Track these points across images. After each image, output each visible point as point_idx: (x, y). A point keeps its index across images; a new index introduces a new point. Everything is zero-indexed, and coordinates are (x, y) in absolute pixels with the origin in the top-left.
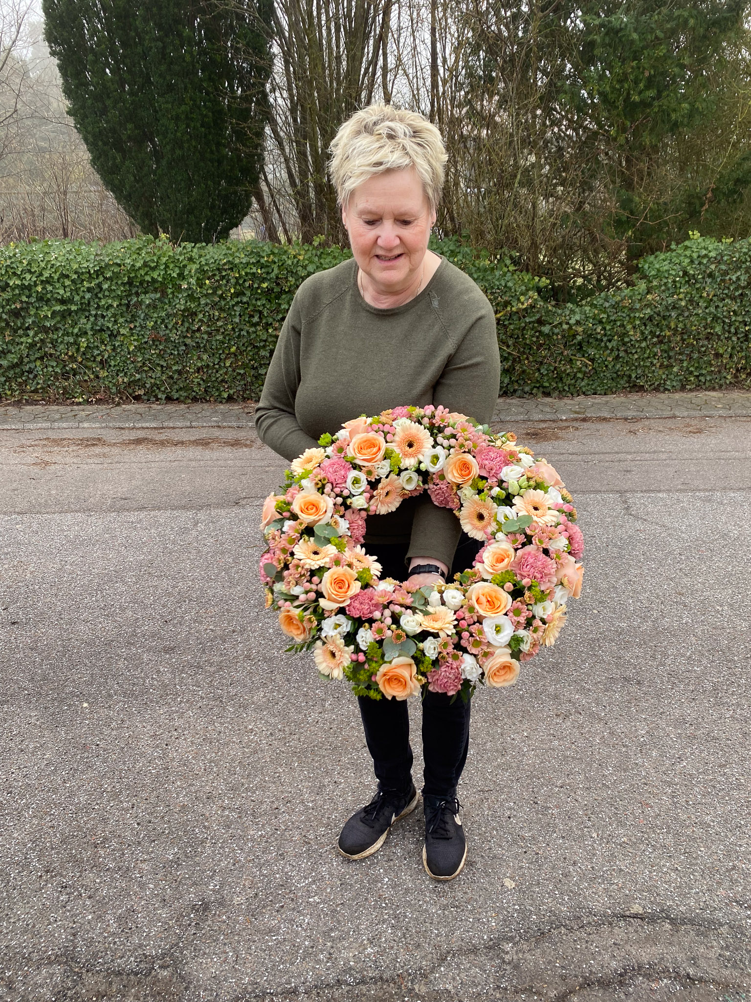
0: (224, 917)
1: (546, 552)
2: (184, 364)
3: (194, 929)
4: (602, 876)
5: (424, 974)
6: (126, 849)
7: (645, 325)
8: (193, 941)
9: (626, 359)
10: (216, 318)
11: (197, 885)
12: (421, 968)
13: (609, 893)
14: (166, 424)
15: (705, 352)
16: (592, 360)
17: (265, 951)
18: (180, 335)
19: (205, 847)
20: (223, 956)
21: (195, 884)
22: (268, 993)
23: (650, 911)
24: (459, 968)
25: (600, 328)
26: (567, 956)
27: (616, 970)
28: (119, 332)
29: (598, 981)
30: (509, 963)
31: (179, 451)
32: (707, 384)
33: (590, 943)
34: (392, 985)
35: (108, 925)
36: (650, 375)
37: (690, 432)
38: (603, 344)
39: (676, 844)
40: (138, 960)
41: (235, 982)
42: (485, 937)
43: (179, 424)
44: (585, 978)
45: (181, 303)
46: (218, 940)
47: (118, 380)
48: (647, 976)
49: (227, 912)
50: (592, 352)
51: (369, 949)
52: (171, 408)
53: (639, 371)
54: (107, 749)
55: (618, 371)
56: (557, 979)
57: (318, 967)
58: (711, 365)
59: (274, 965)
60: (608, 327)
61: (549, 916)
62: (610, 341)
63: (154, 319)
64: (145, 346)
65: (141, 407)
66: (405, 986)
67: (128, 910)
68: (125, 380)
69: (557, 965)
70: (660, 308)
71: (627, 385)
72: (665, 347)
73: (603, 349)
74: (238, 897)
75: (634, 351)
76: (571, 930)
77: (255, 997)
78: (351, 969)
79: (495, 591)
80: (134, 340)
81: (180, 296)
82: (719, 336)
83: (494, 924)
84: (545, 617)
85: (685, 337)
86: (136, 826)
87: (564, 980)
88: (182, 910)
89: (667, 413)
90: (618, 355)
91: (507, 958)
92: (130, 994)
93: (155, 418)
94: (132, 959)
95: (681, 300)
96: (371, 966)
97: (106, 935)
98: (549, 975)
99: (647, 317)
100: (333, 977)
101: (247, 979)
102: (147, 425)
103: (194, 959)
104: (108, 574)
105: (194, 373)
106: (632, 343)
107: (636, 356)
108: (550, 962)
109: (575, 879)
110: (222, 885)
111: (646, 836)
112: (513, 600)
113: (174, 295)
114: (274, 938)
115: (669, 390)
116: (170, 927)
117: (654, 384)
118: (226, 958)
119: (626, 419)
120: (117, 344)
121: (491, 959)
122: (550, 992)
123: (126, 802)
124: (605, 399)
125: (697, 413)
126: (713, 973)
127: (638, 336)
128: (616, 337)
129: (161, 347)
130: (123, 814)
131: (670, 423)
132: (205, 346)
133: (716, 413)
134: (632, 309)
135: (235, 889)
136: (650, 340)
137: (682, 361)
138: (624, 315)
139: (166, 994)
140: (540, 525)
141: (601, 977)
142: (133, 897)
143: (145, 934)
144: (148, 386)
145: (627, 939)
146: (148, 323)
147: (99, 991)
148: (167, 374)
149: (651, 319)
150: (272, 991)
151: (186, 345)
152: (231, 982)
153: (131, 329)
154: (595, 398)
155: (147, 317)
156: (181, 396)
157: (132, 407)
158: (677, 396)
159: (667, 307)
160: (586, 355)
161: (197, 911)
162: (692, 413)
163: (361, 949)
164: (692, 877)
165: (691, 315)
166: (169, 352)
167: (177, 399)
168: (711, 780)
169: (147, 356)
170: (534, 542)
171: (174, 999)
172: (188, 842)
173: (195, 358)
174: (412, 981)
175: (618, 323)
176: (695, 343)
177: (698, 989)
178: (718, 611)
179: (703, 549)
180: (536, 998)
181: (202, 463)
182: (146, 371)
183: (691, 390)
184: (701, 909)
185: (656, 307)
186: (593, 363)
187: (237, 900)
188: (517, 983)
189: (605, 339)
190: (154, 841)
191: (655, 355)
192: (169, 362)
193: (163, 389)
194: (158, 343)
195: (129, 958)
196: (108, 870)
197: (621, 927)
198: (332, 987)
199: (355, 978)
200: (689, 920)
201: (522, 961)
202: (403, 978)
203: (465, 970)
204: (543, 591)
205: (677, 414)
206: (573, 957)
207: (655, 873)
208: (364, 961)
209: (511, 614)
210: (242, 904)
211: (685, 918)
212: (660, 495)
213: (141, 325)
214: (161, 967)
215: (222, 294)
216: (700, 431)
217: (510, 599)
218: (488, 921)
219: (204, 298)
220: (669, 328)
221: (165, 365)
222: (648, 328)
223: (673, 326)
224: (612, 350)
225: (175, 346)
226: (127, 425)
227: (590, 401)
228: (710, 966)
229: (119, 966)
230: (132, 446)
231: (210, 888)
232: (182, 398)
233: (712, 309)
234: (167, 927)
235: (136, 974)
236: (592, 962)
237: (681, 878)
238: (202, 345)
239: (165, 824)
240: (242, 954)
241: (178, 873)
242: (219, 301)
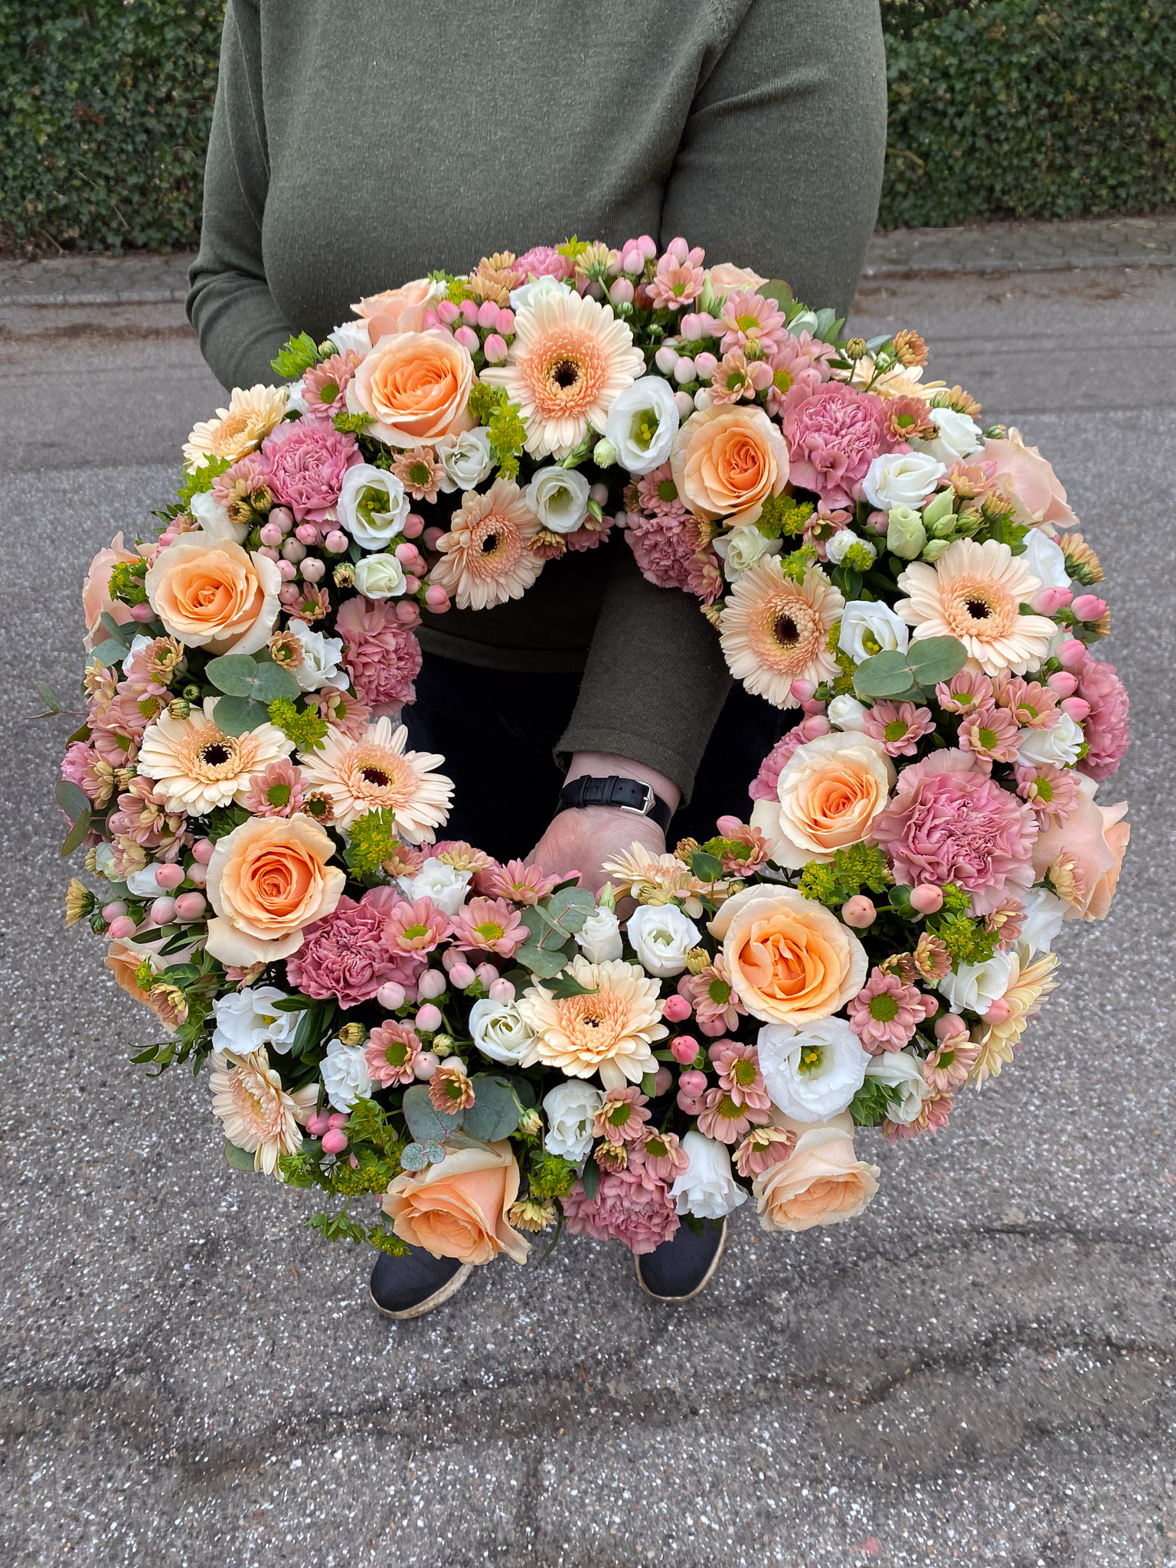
0: (248, 1268)
1: (1003, 774)
2: (150, 172)
3: (191, 1292)
4: (952, 1155)
5: (625, 1361)
6: (59, 1140)
7: (1028, 80)
8: (189, 1317)
9: (988, 152)
10: (199, 71)
11: (195, 1206)
12: (618, 1350)
13: (963, 1188)
14: (125, 296)
15: (1133, 137)
16: (925, 156)
17: (326, 1330)
18: (133, 110)
19: (209, 1131)
20: (248, 1344)
21: (191, 1204)
22: (332, 1414)
23: (1038, 1219)
24: (690, 1345)
25: (944, 86)
26: (887, 1311)
27: (977, 1335)
28: (12, 105)
29: (945, 1357)
30: (783, 1331)
31: (151, 350)
32: (1131, 203)
33: (929, 1284)
34: (566, 1384)
35: (25, 1294)
36: (1028, 186)
37: (1098, 297)
38: (946, 123)
39: (1085, 1089)
40: (85, 1360)
41: (271, 1395)
42: (738, 1284)
43: (150, 296)
44: (921, 1352)
45: (127, 39)
46: (237, 1313)
47: (25, 209)
48: (1036, 1345)
49: (253, 1257)
50: (926, 138)
51: (522, 1317)
52: (133, 263)
53: (1009, 178)
54: (21, 943)
55: (971, 178)
56: (870, 1357)
57: (426, 1356)
58: (1141, 164)
59: (344, 1357)
60: (959, 86)
61: (855, 1238)
62: (960, 115)
63: (78, 76)
64: (68, 134)
65: (76, 263)
66: (591, 1385)
67: (64, 1262)
68: (40, 208)
69: (871, 1329)
70: (1059, 44)
71: (985, 207)
72: (1059, 128)
73: (946, 132)
74: (274, 1226)
75: (1002, 137)
76: (894, 1261)
77: (308, 1422)
78: (489, 1357)
79: (809, 925)
80: (46, 122)
81: (123, 22)
82: (1162, 102)
83: (753, 1257)
84: (981, 1011)
85: (1100, 105)
86: (78, 1094)
87: (883, 1358)
88: (168, 1256)
89: (1055, 262)
90: (974, 144)
91: (779, 1320)
92: (69, 1427)
93: (104, 284)
94: (73, 1358)
95: (1100, 25)
96: (526, 1351)
97: (22, 1313)
98: (854, 1350)
99: (1033, 62)
100: (455, 1375)
101: (293, 1387)
102: (89, 298)
103: (191, 1352)
104: (19, 594)
105: (171, 190)
106: (1002, 118)
107: (1006, 147)
108: (856, 1324)
109: (901, 1163)
110: (243, 1204)
111: (1029, 1075)
112: (871, 965)
113: (111, 22)
114: (343, 1304)
115: (1059, 216)
116: (144, 1292)
117: (1033, 204)
118: (253, 1348)
119: (982, 274)
120: (13, 131)
121: (750, 1324)
122: (857, 1382)
123: (58, 1045)
124: (943, 235)
125: (1110, 261)
126: (1153, 1333)
127: (1014, 107)
128: (972, 107)
129: (100, 137)
130: (51, 1071)
131: (1061, 281)
132: (185, 133)
133: (1145, 260)
134: (1007, 47)
135: (268, 1211)
136: (1035, 113)
137: (1088, 156)
138: (991, 59)
139: (138, 1425)
140: (990, 671)
141: (951, 1349)
142: (74, 1235)
143: (96, 1308)
144: (85, 219)
145: (995, 1272)
146: (67, 83)
147: (9, 1425)
148: (119, 194)
149: (1039, 67)
150: (340, 1409)
151: (147, 131)
152: (263, 1396)
153: (36, 98)
154: (926, 234)
155: (64, 72)
156: (151, 238)
157: (59, 263)
158: (1074, 227)
159: (1072, 41)
160: (915, 145)
161: (196, 1257)
162: (1102, 260)
163: (507, 1317)
164: (1113, 1150)
165: (1115, 58)
166: (116, 145)
167: (145, 246)
168: (1145, 963)
169: (75, 157)
170: (962, 739)
171: (153, 1432)
172: (178, 1121)
173: (169, 158)
174: (604, 1374)
175: (978, 77)
176: (1117, 118)
177: (1127, 1364)
178: (1152, 639)
179: (1124, 520)
180: (831, 1394)
181: (194, 371)
182: (77, 189)
183: (1100, 216)
184: (1130, 1211)
185: (1052, 41)
186: (926, 161)
187: (271, 1232)
188: (797, 1367)
189: (951, 111)
190: (112, 1122)
191: (1041, 144)
192: (119, 167)
193: (114, 225)
194: (91, 127)
195: (66, 1356)
196: (24, 1183)
197: (984, 1252)
198: (455, 1394)
199: (497, 1376)
200: (1109, 1233)
201: (805, 1325)
202: (587, 1371)
203: (704, 1349)
204: (981, 921)
205: (1075, 261)
206: (898, 1313)
207: (1046, 1146)
208: (513, 1341)
209: (860, 1015)
210: (282, 1239)
211: (1102, 1230)
212: (1046, 418)
213: (54, 90)
214: (129, 1371)
215: (207, 17)
216: (1115, 294)
217: (862, 959)
218: (743, 1250)
219: (172, 26)
220: (1071, 86)
221: (111, 173)
222: (1033, 86)
223: (1079, 81)
224: (963, 135)
225: (128, 135)
226: (52, 299)
227: (917, 240)
228: (1146, 1319)
229: (48, 1373)
230: (63, 341)
231: (221, 1210)
232: (153, 244)
233: (1156, 46)
234: (139, 1291)
235: (81, 1387)
236: (934, 1320)
237: (1093, 1153)
238: (179, 131)
239: (133, 1087)
240: (282, 1339)
241: (160, 1184)
242: (203, 33)
